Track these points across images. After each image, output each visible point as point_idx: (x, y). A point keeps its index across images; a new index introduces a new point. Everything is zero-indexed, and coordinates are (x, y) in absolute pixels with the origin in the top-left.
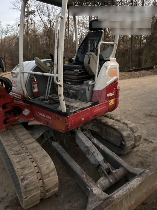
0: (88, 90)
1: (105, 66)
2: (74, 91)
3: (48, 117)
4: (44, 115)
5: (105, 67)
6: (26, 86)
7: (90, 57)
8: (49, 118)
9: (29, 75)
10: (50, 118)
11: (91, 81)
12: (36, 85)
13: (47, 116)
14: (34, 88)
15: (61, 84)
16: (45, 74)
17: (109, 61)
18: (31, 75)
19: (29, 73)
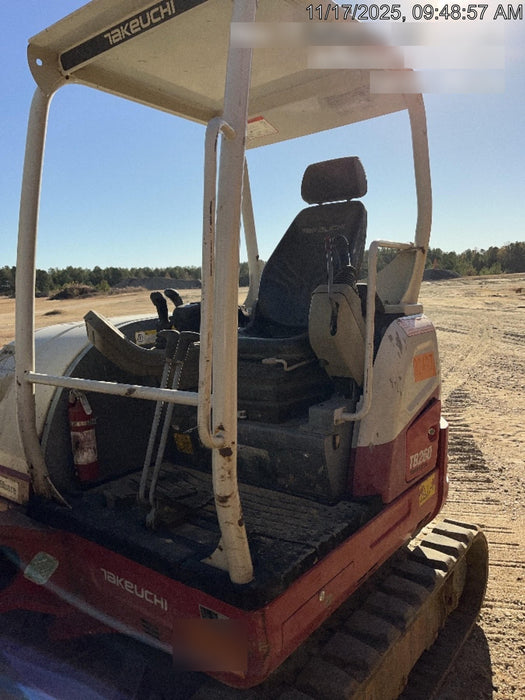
0: (335, 448)
1: (394, 336)
3: (152, 598)
4: (128, 586)
5: (395, 341)
6: (44, 442)
7: (337, 305)
8: (156, 601)
9: (56, 391)
10: (164, 605)
11: (340, 406)
12: (90, 434)
13: (144, 594)
14: (78, 445)
15: (228, 444)
16: (141, 391)
17: (403, 315)
18: (66, 391)
19: (57, 387)
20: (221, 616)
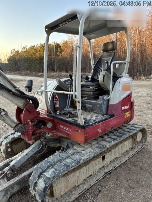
0: (104, 104)
2: (91, 106)
3: (68, 129)
4: (65, 128)
5: (119, 83)
7: (104, 76)
9: (51, 93)
10: (70, 130)
12: (58, 102)
14: (56, 104)
15: (79, 101)
16: (66, 92)
17: (123, 77)
18: (54, 93)
19: (52, 92)
20: (79, 131)
